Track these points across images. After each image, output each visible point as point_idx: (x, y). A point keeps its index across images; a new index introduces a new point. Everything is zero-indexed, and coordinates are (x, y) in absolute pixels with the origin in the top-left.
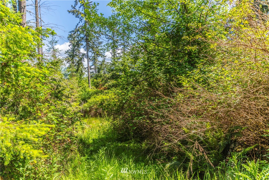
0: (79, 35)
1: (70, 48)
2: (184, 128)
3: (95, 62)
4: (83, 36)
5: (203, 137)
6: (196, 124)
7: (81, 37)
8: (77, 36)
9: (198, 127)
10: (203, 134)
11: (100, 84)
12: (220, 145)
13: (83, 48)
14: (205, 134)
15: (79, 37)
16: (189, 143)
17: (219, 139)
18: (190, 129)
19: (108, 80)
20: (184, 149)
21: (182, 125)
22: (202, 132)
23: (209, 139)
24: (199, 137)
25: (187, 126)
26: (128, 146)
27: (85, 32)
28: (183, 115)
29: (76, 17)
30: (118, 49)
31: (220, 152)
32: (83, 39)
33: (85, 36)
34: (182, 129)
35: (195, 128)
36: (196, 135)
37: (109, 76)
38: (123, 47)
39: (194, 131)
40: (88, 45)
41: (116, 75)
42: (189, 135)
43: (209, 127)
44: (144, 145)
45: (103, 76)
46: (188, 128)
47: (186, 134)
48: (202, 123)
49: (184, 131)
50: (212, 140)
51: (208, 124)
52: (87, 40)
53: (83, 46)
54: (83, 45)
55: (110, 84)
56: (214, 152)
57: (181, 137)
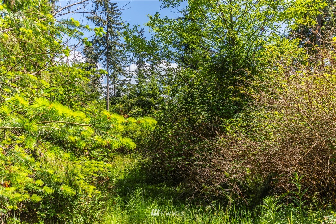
0: (99, 47)
1: (84, 61)
2: (225, 172)
3: (114, 80)
4: (103, 49)
5: (243, 182)
6: (237, 168)
7: (100, 50)
8: (96, 49)
9: (239, 172)
10: (243, 179)
11: (123, 111)
12: (258, 190)
13: (102, 63)
14: (245, 179)
15: (98, 49)
16: (229, 187)
17: (258, 185)
18: (231, 174)
19: (133, 107)
20: (225, 192)
21: (223, 169)
22: (243, 177)
23: (248, 183)
24: (239, 181)
25: (228, 170)
26: (160, 189)
27: (106, 44)
28: (225, 159)
29: (96, 24)
30: (145, 65)
31: (257, 196)
32: (103, 52)
33: (105, 49)
34: (223, 174)
35: (236, 173)
36: (237, 179)
37: (134, 102)
38: (152, 64)
39: (234, 176)
40: (108, 60)
41: (143, 100)
42: (230, 178)
43: (249, 172)
44: (178, 189)
45: (126, 101)
46: (229, 173)
47: (227, 178)
48: (243, 168)
49: (225, 176)
50: (251, 185)
51: (248, 170)
52: (108, 54)
53: (102, 61)
54: (101, 59)
55: (135, 111)
56: (252, 196)
57: (222, 181)
